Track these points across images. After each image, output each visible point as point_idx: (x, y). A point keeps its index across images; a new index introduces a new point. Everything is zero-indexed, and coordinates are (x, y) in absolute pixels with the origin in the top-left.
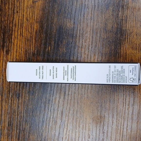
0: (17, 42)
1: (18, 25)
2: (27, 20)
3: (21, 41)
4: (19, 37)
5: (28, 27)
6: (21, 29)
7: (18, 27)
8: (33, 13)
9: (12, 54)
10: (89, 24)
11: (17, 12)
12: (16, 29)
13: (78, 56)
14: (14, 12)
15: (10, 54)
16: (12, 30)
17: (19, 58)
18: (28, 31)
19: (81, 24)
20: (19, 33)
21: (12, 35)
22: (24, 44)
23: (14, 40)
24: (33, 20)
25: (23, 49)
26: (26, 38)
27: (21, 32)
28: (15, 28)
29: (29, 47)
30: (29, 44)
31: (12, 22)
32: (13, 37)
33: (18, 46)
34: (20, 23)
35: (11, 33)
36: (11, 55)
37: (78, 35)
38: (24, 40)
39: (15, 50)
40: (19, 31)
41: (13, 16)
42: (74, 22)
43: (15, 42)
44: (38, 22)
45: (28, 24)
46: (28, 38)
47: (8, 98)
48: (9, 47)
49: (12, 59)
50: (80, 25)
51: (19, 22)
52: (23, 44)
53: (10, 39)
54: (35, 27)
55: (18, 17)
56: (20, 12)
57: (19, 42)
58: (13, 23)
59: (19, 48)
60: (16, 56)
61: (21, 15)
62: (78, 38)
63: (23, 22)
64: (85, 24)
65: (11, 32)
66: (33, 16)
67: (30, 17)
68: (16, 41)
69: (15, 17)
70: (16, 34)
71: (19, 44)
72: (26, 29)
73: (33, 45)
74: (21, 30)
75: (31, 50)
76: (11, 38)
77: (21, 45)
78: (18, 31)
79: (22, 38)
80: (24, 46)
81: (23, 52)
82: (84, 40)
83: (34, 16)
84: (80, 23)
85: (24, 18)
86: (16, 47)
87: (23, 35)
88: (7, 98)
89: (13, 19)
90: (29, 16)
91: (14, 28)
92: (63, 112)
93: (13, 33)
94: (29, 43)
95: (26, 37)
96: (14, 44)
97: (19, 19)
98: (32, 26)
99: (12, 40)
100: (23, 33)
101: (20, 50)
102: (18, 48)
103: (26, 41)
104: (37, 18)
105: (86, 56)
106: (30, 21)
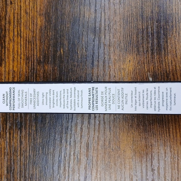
0: (13, 46)
1: (14, 22)
2: (26, 13)
3: (20, 44)
4: (16, 39)
5: (28, 22)
6: (18, 27)
7: (14, 24)
8: (34, 3)
9: (7, 64)
10: (118, 11)
11: (11, 3)
12: (11, 28)
13: (105, 58)
14: (6, 4)
15: (3, 65)
16: (5, 30)
17: (18, 69)
18: (29, 28)
19: (106, 11)
20: (16, 33)
21: (5, 36)
22: (24, 49)
23: (9, 44)
24: (35, 13)
25: (22, 56)
26: (26, 40)
27: (19, 30)
28: (9, 27)
29: (32, 52)
30: (31, 48)
31: (4, 18)
32: (7, 39)
33: (16, 52)
34: (16, 18)
35: (3, 35)
36: (5, 67)
37: (102, 27)
38: (23, 42)
39: (11, 58)
40: (16, 30)
41: (6, 10)
42: (96, 10)
43: (10, 47)
44: (43, 14)
45: (28, 19)
46: (29, 39)
47: (5, 130)
48: (2, 54)
49: (7, 72)
50: (105, 13)
51: (14, 17)
52: (22, 48)
53: (2, 43)
54: (39, 23)
55: (12, 10)
56: (15, 3)
57: (16, 46)
58: (5, 19)
59: (17, 54)
60: (13, 66)
61: (16, 6)
62: (103, 32)
63: (20, 17)
64: (111, 11)
65: (3, 32)
66: (35, 7)
67: (31, 9)
68: (11, 45)
69: (8, 10)
70: (12, 34)
71: (16, 49)
72: (26, 26)
73: (38, 49)
74: (18, 29)
75: (35, 56)
76: (5, 41)
77: (19, 51)
78: (13, 29)
79: (21, 40)
80: (25, 52)
81: (24, 60)
82: (111, 35)
83: (37, 7)
84: (104, 10)
85: (22, 11)
86: (12, 53)
87: (22, 36)
88: (3, 131)
89: (6, 13)
90: (28, 7)
91: (7, 26)
92: (88, 144)
93: (7, 33)
94: (31, 46)
95: (27, 37)
96: (9, 50)
97: (14, 13)
98: (34, 21)
99: (6, 44)
100: (21, 32)
101: (19, 58)
102: (15, 55)
103: (27, 44)
104: (40, 8)
105: (116, 58)
106: (31, 14)
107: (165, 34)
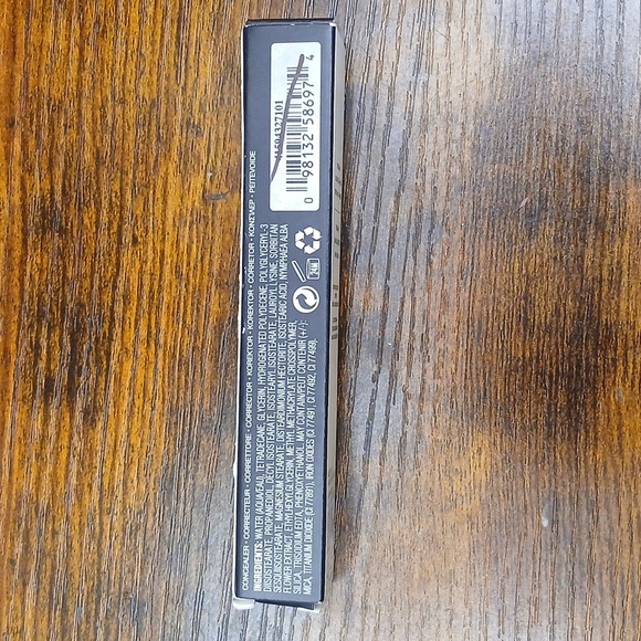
0: (134, 370)
1: (140, 297)
2: (178, 275)
3: (153, 366)
4: (141, 349)
5: (182, 304)
6: (149, 314)
7: (139, 305)
8: (204, 247)
9: (112, 422)
10: (452, 298)
11: (135, 241)
12: (131, 315)
13: (404, 434)
14: (120, 242)
15: (100, 425)
16: (112, 319)
17: (142, 441)
18: (184, 322)
19: (419, 294)
20: (143, 333)
21: (111, 339)
22: (163, 381)
23: (121, 362)
24: (206, 278)
25: (158, 403)
26: (174, 356)
27: (153, 326)
28: (124, 312)
29: (189, 393)
30: (186, 381)
31: (110, 285)
32: (116, 346)
33: (139, 389)
34: (146, 288)
35: (105, 333)
36: (105, 429)
37: (403, 341)
38: (164, 360)
39: (125, 406)
40: (143, 323)
41: (118, 259)
42: (387, 289)
43: (124, 372)
44: (227, 284)
45: (183, 293)
46: (180, 354)
47: (92, 619)
48: (98, 391)
49: (109, 446)
50: (414, 300)
51: (141, 285)
52: (160, 380)
53: (100, 358)
54: (215, 308)
55: (137, 263)
56: (145, 243)
57: (140, 372)
58: (115, 287)
59: (141, 396)
60: (129, 430)
61: (150, 252)
62: (404, 354)
63: (160, 286)
64: (433, 296)
65: (106, 326)
66: (206, 261)
67: (192, 264)
68: (128, 366)
69: (124, 261)
70: (131, 334)
71: (140, 380)
72: (173, 314)
73: (207, 385)
74: (150, 320)
75: (197, 407)
76: (108, 354)
77: (150, 387)
78: (136, 321)
79: (156, 355)
80: (166, 390)
81: (162, 415)
82: (429, 366)
83: (211, 260)
84: (413, 291)
85: (167, 268)
86: (127, 392)
87: (162, 341)
88: (88, 622)
89: (118, 270)
90: (185, 258)
91: (119, 309)
93: (118, 330)
94: (187, 374)
95: (175, 348)
96: (118, 381)
97: (141, 272)
98: (199, 303)
99: (112, 362)
100: (158, 331)
101: (148, 407)
102: (136, 397)
103: (174, 367)
104: (221, 266)
105: (440, 437)
106: (192, 281)
107: (591, 381)
